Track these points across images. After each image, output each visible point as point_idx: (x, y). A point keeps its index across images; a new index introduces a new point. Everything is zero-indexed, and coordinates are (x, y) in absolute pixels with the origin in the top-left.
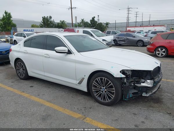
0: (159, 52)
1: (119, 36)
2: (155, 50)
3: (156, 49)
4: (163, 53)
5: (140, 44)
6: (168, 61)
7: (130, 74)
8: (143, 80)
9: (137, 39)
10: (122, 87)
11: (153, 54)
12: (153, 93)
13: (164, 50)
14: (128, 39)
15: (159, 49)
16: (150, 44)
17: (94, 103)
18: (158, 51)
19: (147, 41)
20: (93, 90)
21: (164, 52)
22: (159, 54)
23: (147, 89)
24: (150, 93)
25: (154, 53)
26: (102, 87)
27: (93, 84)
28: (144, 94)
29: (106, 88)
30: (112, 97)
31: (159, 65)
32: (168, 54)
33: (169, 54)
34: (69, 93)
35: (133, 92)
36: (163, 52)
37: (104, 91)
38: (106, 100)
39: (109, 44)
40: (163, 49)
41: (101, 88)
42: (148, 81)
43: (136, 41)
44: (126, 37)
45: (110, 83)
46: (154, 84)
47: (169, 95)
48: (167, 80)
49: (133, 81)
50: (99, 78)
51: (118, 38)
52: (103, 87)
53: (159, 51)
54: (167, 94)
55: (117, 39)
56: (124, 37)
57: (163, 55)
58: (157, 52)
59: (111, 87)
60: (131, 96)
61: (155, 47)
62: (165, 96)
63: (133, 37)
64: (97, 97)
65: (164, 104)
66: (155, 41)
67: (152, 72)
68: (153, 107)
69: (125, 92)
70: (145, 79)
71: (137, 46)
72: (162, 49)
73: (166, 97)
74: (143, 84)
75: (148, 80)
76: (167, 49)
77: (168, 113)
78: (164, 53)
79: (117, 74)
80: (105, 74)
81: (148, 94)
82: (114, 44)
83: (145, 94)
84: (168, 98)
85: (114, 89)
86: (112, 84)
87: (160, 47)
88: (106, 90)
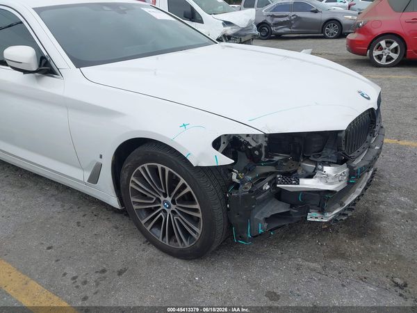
0: (380, 53)
1: (274, 10)
2: (370, 47)
3: (373, 42)
4: (392, 55)
5: (332, 30)
6: (405, 76)
7: (260, 146)
8: (310, 166)
9: (324, 17)
10: (227, 201)
11: (365, 57)
12: (345, 209)
13: (395, 44)
14: (298, 18)
15: (383, 43)
16: (358, 29)
17: (143, 246)
18: (380, 48)
19: (352, 22)
20: (135, 207)
21: (395, 50)
22: (380, 57)
23: (323, 199)
24: (335, 209)
25: (366, 55)
26: (162, 198)
27: (131, 185)
28: (313, 216)
29: (173, 202)
30: (195, 232)
31: (373, 104)
32: (405, 55)
33: (408, 57)
34: (75, 208)
35: (269, 216)
36: (392, 51)
37: (169, 211)
38: (176, 241)
39: (243, 33)
40: (392, 43)
41: (159, 200)
42: (328, 170)
43: (321, 22)
44: (293, 13)
45: (184, 187)
46: (349, 177)
47: (403, 199)
48: (400, 143)
49: (271, 173)
50: (145, 166)
51: (273, 16)
52: (165, 196)
53: (382, 49)
54: (395, 194)
55: (269, 21)
56: (287, 13)
57: (392, 59)
58: (376, 53)
59: (189, 198)
60: (261, 231)
61: (370, 36)
62: (389, 205)
63: (312, 11)
64: (148, 229)
65: (383, 242)
66: (371, 18)
67: (343, 135)
68: (343, 256)
69: (236, 216)
70: (316, 163)
71: (324, 37)
72: (389, 43)
73: (391, 210)
74: (307, 184)
75: (329, 164)
76: (404, 41)
77: (397, 285)
78: (396, 53)
79: (203, 154)
80: (161, 152)
81: (328, 215)
82: (257, 33)
83: (318, 215)
84: (398, 213)
85: (197, 206)
86: (189, 189)
87: (383, 35)
88: (173, 207)
